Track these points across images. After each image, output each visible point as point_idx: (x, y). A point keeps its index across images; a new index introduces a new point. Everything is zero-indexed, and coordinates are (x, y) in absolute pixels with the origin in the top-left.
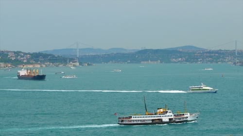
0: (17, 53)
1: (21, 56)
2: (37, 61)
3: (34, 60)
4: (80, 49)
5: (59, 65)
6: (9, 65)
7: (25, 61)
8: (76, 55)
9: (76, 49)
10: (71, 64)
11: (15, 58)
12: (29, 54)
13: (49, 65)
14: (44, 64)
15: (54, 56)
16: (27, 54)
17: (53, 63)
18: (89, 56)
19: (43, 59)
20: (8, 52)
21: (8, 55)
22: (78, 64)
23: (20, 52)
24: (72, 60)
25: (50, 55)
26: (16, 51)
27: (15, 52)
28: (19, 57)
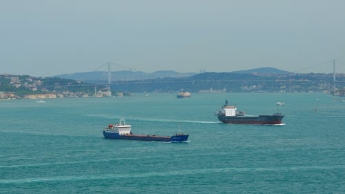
0: (23, 78)
1: (30, 83)
2: (51, 90)
3: (48, 88)
4: (112, 73)
5: (83, 94)
6: (13, 95)
7: (34, 89)
8: (108, 82)
9: (106, 73)
10: (100, 94)
11: (20, 85)
12: (39, 79)
13: (69, 95)
14: (61, 93)
15: (75, 83)
16: (36, 79)
17: (74, 92)
18: (124, 82)
19: (60, 87)
20: (10, 76)
21: (10, 81)
22: (109, 93)
23: (28, 76)
24: (101, 87)
25: (70, 81)
26: (22, 75)
27: (19, 77)
28: (26, 84)
